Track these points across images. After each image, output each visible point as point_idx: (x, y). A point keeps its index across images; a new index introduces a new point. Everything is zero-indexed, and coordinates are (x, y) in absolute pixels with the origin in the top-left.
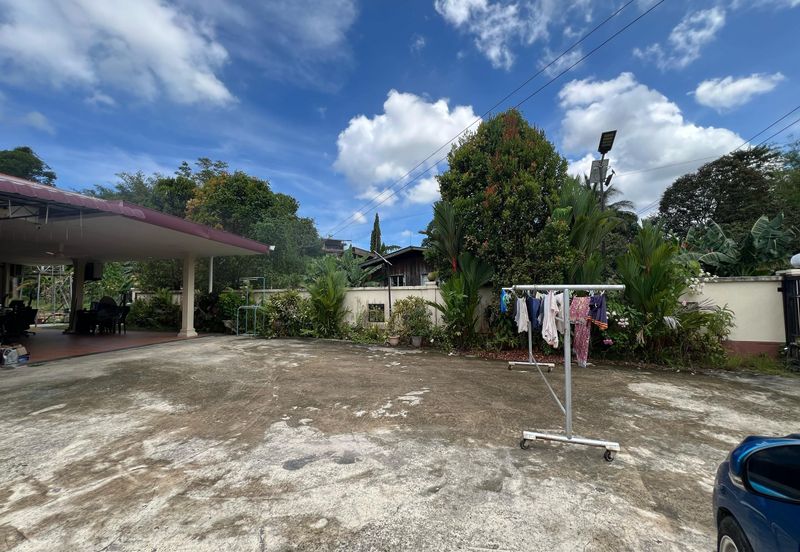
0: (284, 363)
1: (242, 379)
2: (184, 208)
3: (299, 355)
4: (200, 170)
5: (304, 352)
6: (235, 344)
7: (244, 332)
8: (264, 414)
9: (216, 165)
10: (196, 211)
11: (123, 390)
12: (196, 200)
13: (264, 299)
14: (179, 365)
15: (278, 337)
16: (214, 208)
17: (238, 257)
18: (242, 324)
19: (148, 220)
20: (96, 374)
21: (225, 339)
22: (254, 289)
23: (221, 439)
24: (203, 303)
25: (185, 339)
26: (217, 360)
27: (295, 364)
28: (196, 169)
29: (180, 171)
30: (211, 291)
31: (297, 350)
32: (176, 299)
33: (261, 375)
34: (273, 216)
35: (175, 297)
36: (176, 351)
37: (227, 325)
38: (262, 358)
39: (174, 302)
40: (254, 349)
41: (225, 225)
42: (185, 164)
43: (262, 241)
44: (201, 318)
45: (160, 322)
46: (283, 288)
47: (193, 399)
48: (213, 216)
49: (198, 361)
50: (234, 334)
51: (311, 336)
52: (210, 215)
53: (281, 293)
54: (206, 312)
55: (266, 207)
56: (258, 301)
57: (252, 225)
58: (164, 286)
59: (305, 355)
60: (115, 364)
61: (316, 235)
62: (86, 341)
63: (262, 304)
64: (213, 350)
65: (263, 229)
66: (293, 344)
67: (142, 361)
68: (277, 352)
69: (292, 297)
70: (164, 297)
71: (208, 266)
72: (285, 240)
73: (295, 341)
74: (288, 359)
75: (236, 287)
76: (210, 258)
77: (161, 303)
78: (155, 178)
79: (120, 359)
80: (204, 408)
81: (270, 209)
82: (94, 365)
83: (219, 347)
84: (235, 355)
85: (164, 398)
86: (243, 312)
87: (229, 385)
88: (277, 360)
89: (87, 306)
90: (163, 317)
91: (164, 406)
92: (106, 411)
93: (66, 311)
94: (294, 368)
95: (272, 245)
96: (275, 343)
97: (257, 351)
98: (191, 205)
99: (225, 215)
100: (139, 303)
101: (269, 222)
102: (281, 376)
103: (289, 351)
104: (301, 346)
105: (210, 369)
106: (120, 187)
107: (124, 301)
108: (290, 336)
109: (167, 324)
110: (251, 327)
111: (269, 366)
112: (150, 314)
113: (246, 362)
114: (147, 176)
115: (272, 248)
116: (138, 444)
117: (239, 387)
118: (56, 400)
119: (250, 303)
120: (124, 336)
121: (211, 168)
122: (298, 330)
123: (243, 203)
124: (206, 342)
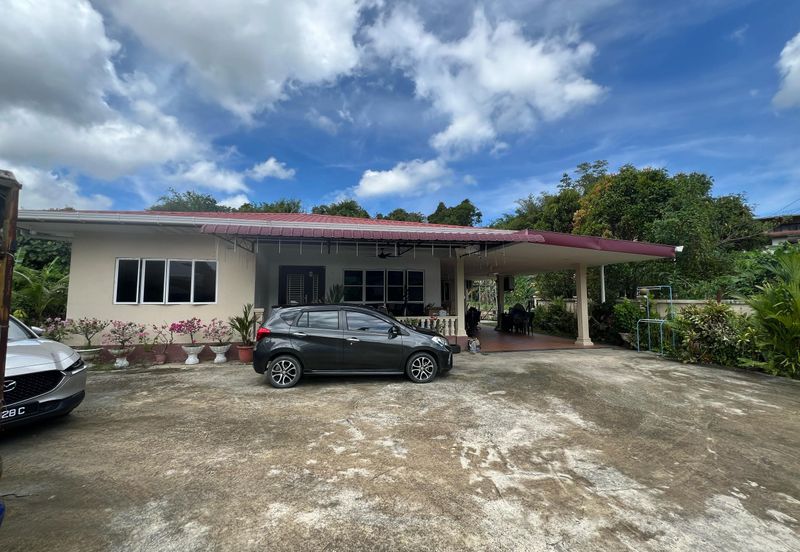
0: (717, 404)
1: (656, 411)
2: (571, 220)
3: (744, 398)
4: (579, 177)
5: (752, 395)
6: (638, 363)
7: (647, 349)
8: (698, 473)
9: (595, 166)
10: (583, 221)
11: (540, 391)
12: (582, 211)
13: (672, 311)
14: (582, 376)
15: (698, 363)
16: (600, 215)
17: (631, 264)
18: (644, 338)
19: (548, 242)
20: (519, 370)
21: (625, 354)
22: (655, 298)
23: (643, 483)
24: (596, 312)
25: (582, 348)
26: (621, 379)
27: (739, 412)
28: (575, 176)
29: (562, 184)
30: (604, 300)
31: (737, 388)
32: (570, 307)
33: (681, 413)
34: (676, 208)
35: (568, 305)
36: (577, 360)
37: (625, 338)
38: (680, 390)
39: (568, 310)
40: (665, 374)
41: (613, 229)
42: (566, 175)
43: (662, 242)
44: (595, 328)
45: (557, 327)
46: (701, 297)
47: (602, 420)
48: (601, 223)
49: (601, 376)
50: (634, 349)
51: (761, 370)
52: (596, 223)
53: (700, 305)
54: (600, 322)
55: (665, 199)
56: (663, 314)
57: (646, 225)
58: (558, 294)
59: (755, 401)
60: (532, 364)
61: (749, 216)
62: (508, 338)
63: (669, 317)
64: (614, 366)
65: (664, 228)
66: (727, 377)
67: (550, 365)
68: (702, 386)
69: (720, 312)
70: (559, 304)
71: (599, 274)
72: (697, 237)
73: (731, 373)
74: (721, 399)
75: (632, 296)
76: (600, 267)
77: (558, 310)
78: (542, 196)
79: (533, 360)
80: (616, 435)
81: (671, 201)
82: (517, 361)
83: (619, 363)
84: (640, 378)
85: (575, 410)
86: (643, 326)
87: (641, 415)
88: (705, 397)
89: (506, 311)
90: (560, 323)
91: (575, 418)
92: (532, 407)
93: (494, 312)
94: (737, 417)
95: (678, 245)
96: (696, 371)
97: (669, 378)
98: (578, 216)
99: (613, 220)
100: (540, 309)
101: (671, 218)
102: (713, 422)
103: (723, 388)
104: (744, 383)
105: (614, 389)
106: (518, 211)
107: (529, 307)
108: (721, 365)
109: (563, 330)
110: (656, 344)
111: (691, 402)
112: (549, 319)
113: (655, 388)
114: (536, 196)
115: (680, 249)
116: (560, 450)
117: (655, 422)
118: (500, 387)
119: (652, 316)
120: (532, 338)
121: (590, 171)
122: (734, 358)
123: (633, 202)
124: (604, 354)
